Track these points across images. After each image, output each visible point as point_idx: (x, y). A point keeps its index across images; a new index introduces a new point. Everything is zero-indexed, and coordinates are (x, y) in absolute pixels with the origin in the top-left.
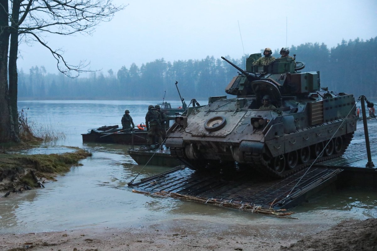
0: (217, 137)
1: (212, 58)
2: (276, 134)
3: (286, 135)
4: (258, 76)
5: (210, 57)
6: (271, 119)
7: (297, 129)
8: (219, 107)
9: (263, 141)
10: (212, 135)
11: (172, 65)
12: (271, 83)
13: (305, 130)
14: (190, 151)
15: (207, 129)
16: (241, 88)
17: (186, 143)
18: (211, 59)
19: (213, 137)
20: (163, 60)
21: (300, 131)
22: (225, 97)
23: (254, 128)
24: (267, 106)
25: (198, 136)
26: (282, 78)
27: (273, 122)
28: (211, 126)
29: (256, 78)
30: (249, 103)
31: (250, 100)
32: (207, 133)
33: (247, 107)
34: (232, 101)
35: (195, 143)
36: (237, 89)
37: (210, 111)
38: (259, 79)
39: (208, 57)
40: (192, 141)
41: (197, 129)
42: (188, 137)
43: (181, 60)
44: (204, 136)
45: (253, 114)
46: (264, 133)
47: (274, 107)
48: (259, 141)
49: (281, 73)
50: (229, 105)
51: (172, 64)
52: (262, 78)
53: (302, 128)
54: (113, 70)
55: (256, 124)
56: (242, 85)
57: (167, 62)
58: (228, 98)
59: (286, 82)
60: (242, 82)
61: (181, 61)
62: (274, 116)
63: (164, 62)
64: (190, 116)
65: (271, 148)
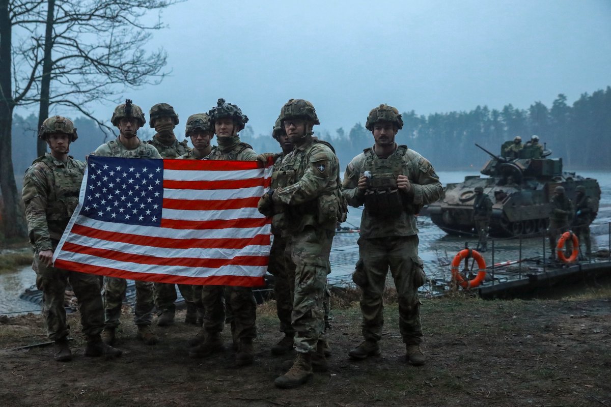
0: (468, 205)
1: (486, 108)
2: (513, 204)
3: (523, 206)
4: (508, 160)
5: (482, 108)
6: (510, 193)
7: (535, 203)
8: (472, 184)
9: (502, 208)
10: (464, 204)
11: (426, 121)
12: (515, 166)
13: (542, 204)
14: (447, 217)
15: (461, 200)
16: (492, 170)
17: (444, 210)
18: (483, 110)
19: (465, 205)
20: (413, 113)
21: (537, 205)
22: (479, 177)
23: (497, 199)
24: (511, 184)
25: (453, 205)
26: (527, 162)
27: (512, 195)
28: (464, 197)
29: (506, 162)
30: (497, 181)
31: (497, 180)
32: (461, 203)
33: (494, 185)
34: (484, 179)
35: (450, 210)
36: (489, 170)
37: (464, 187)
38: (508, 162)
39: (479, 107)
40: (448, 209)
41: (453, 200)
42: (445, 206)
43: (439, 113)
44: (458, 205)
45: (498, 189)
46: (503, 203)
47: (516, 185)
48: (499, 209)
49: (526, 158)
50: (480, 182)
51: (427, 118)
52: (511, 162)
53: (540, 203)
54: (343, 129)
55: (498, 196)
56: (493, 167)
57: (419, 116)
58: (481, 177)
59: (530, 165)
60: (494, 165)
61: (439, 115)
62: (514, 191)
63: (415, 116)
64: (448, 191)
65: (509, 214)
